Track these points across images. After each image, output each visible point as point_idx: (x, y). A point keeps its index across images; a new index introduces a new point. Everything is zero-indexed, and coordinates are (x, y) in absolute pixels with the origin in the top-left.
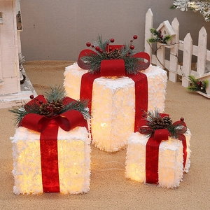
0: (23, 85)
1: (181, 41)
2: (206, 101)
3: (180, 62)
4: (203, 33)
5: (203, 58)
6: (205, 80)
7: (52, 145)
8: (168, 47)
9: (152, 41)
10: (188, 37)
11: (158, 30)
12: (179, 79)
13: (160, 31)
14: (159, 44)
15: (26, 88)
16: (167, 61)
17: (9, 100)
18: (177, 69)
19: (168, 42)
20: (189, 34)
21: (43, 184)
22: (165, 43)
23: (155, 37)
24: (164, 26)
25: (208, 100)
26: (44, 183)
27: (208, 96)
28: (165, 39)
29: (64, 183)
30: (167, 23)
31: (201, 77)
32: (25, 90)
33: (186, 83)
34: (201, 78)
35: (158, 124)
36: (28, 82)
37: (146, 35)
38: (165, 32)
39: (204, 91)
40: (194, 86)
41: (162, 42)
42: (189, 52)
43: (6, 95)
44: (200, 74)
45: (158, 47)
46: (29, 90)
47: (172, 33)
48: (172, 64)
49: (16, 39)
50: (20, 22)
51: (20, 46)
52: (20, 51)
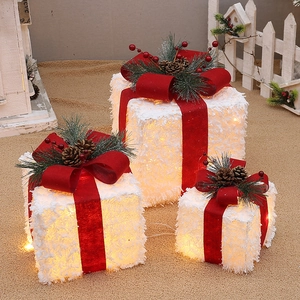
0: (36, 101)
1: (259, 33)
2: (295, 119)
3: (258, 62)
4: (290, 23)
5: (291, 58)
6: (293, 89)
7: (93, 208)
8: (241, 41)
9: (217, 32)
10: (269, 27)
11: (225, 16)
12: (256, 85)
13: (229, 18)
14: (228, 37)
15: (39, 105)
16: (239, 60)
17: (14, 125)
18: (253, 71)
19: (241, 34)
20: (270, 23)
21: (82, 263)
22: (236, 35)
23: (222, 26)
24: (234, 11)
25: (298, 118)
26: (84, 261)
27: (298, 111)
28: (236, 31)
29: (113, 256)
30: (238, 6)
31: (287, 84)
32: (38, 109)
33: (265, 92)
34: (288, 87)
35: (223, 180)
36: (44, 95)
37: (210, 23)
38: (236, 19)
39: (292, 105)
40: (277, 98)
41: (232, 34)
42: (271, 49)
43: (11, 118)
44: (286, 80)
45: (227, 39)
46: (43, 109)
47: (246, 21)
48: (246, 65)
49: (20, 39)
50: (27, 11)
51: (29, 45)
52: (30, 54)
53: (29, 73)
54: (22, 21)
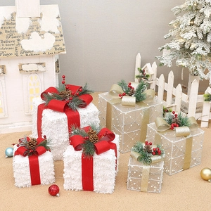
1: (157, 79)
8: (149, 82)
11: (142, 69)
20: (162, 75)
22: (147, 79)
24: (146, 67)
31: (168, 106)
41: (144, 78)
50: (58, 67)
54: (56, 71)
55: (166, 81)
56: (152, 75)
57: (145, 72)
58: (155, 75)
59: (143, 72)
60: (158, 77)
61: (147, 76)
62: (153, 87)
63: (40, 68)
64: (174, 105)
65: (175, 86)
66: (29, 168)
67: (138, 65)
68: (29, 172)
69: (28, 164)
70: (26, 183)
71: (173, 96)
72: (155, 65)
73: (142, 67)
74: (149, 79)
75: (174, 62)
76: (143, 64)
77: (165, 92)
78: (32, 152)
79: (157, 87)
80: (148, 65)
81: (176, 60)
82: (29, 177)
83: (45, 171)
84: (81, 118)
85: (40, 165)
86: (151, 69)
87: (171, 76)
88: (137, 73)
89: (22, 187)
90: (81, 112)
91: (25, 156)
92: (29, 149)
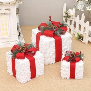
6: (83, 35)
8: (71, 20)
15: (20, 38)
18: (74, 29)
20: (78, 15)
34: (81, 34)
41: (68, 18)
42: (78, 23)
47: (72, 14)
48: (72, 27)
49: (16, 19)
50: (18, 11)
51: (18, 21)
52: (18, 23)
53: (18, 28)
54: (17, 14)
55: (80, 19)
56: (73, 16)
57: (69, 14)
58: (74, 16)
59: (67, 14)
60: (76, 17)
61: (70, 16)
62: (73, 22)
63: (7, 12)
64: (85, 33)
65: (85, 22)
66: (69, 69)
67: (65, 10)
68: (69, 71)
69: (69, 66)
70: (67, 76)
71: (85, 28)
72: (74, 10)
73: (67, 11)
74: (71, 18)
75: (84, 8)
76: (67, 9)
77: (80, 25)
78: (73, 60)
79: (75, 22)
80: (70, 10)
81: (85, 7)
82: (69, 74)
83: (78, 72)
84: (62, 40)
85: (76, 68)
86: (72, 12)
87: (83, 16)
88: (64, 15)
89: (64, 78)
90: (62, 37)
91: (68, 61)
92: (71, 58)
